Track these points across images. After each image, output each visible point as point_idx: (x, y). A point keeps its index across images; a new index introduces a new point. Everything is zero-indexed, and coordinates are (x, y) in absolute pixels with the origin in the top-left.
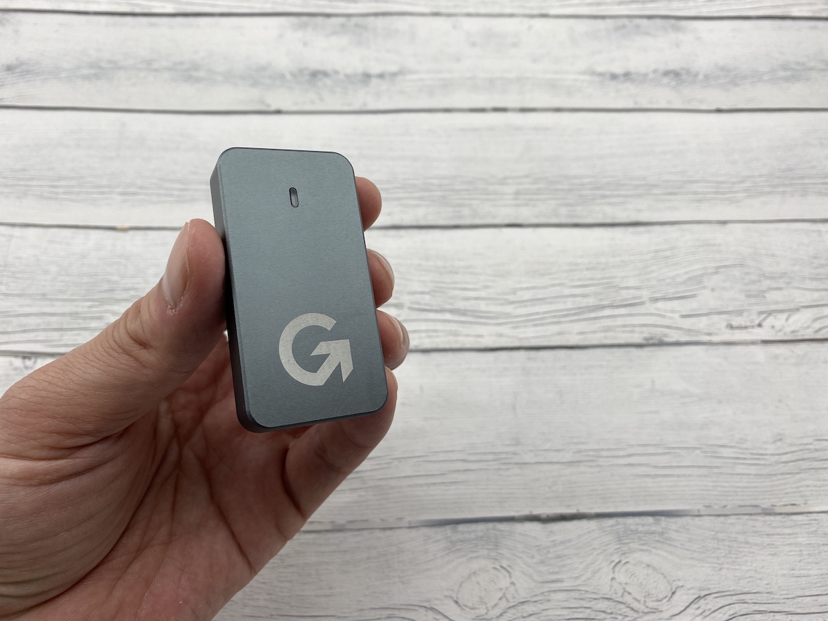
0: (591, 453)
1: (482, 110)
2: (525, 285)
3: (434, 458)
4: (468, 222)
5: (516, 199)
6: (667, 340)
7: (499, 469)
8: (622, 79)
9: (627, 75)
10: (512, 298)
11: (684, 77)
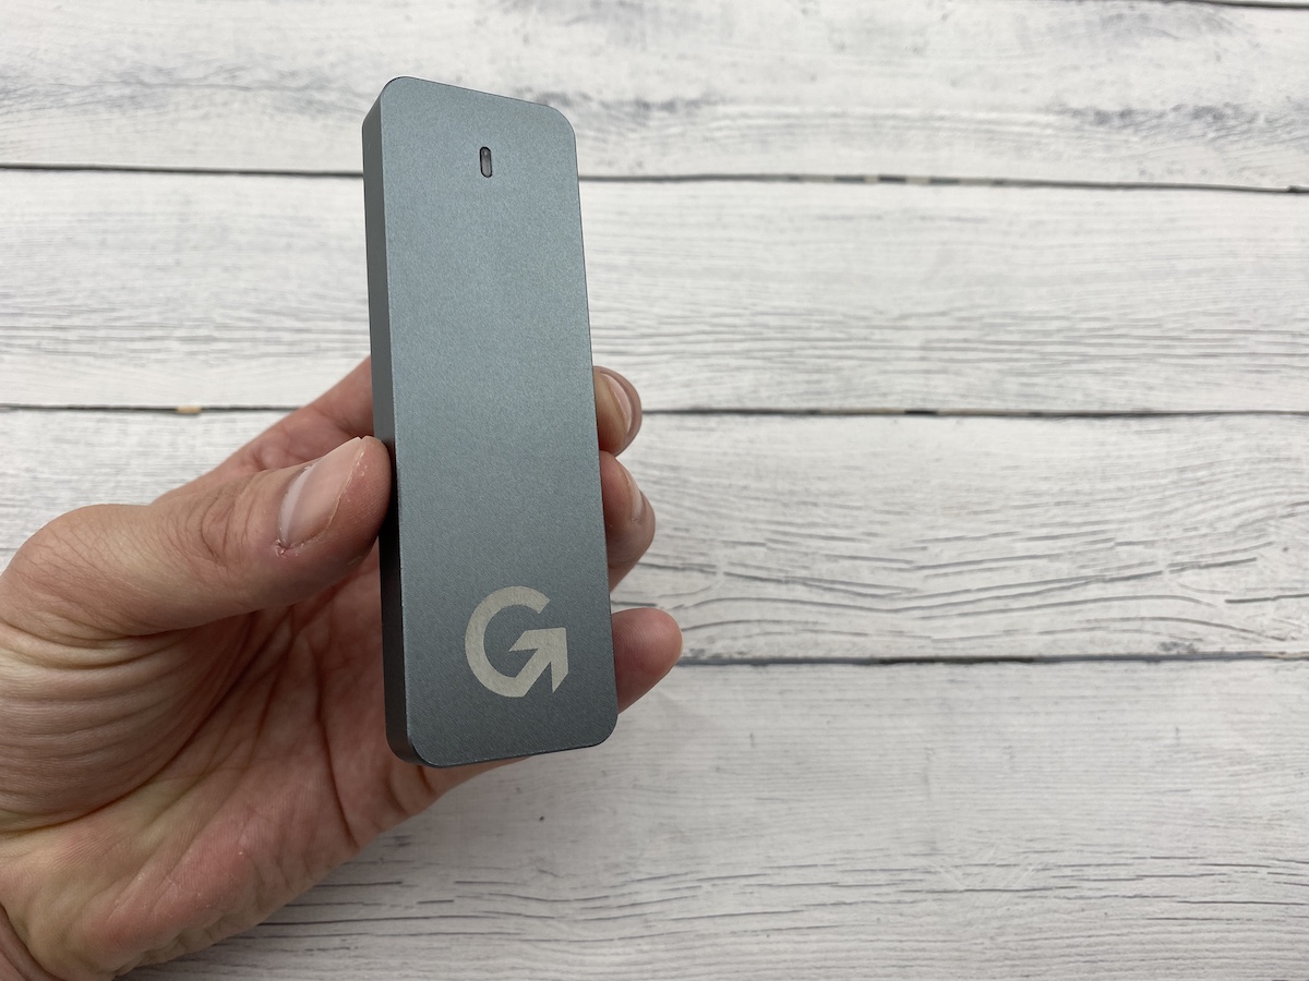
0: (1068, 872)
1: (860, 180)
2: (943, 534)
3: (777, 880)
4: (836, 404)
5: (923, 359)
6: (1202, 648)
7: (899, 902)
8: (1117, 122)
9: (1125, 114)
10: (921, 558)
11: (1232, 123)
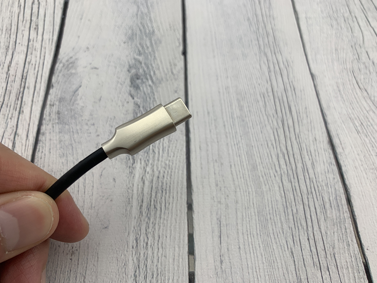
11: (141, 71)
